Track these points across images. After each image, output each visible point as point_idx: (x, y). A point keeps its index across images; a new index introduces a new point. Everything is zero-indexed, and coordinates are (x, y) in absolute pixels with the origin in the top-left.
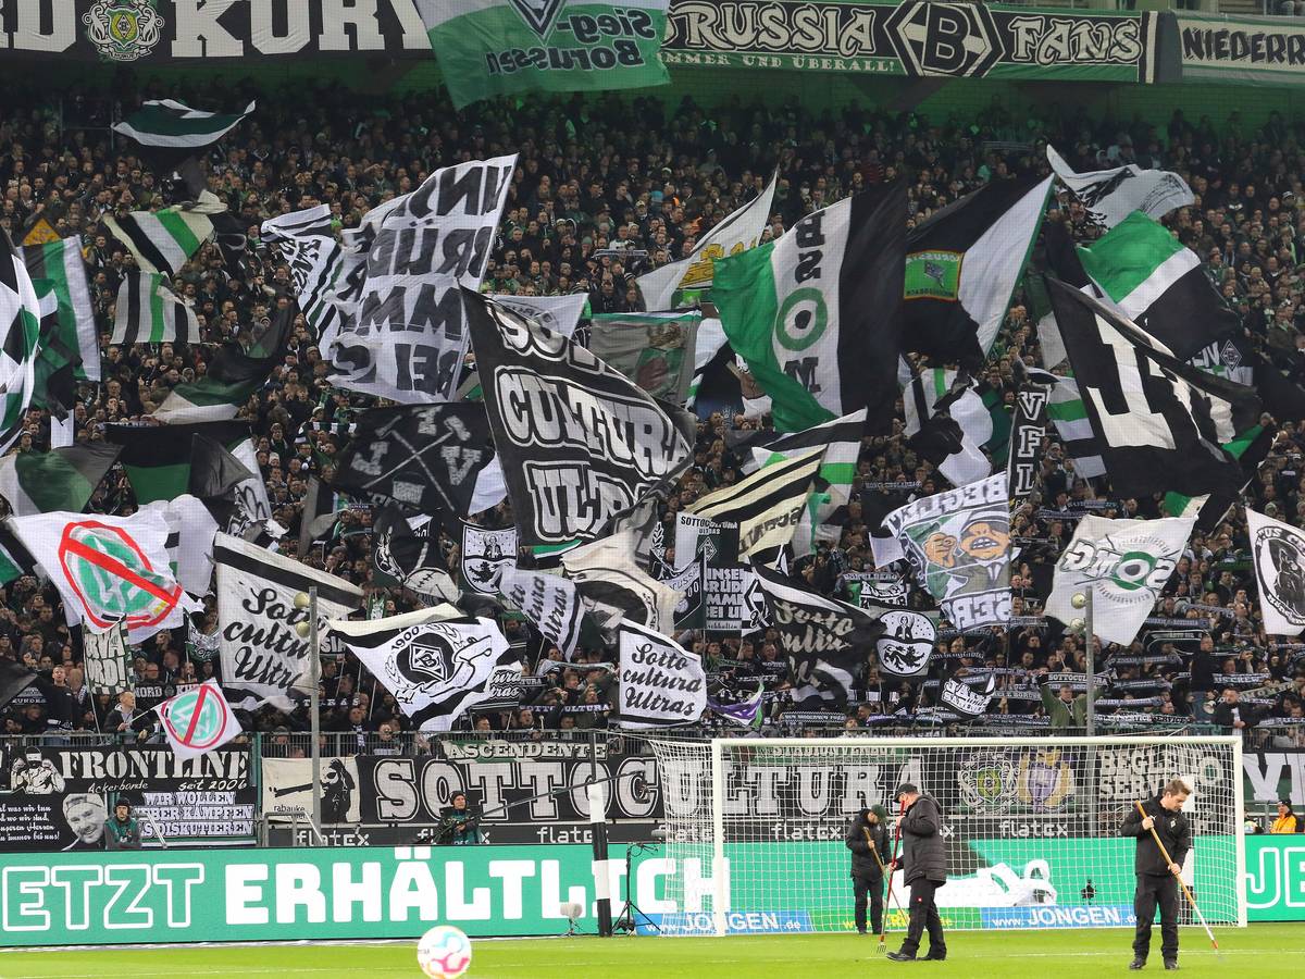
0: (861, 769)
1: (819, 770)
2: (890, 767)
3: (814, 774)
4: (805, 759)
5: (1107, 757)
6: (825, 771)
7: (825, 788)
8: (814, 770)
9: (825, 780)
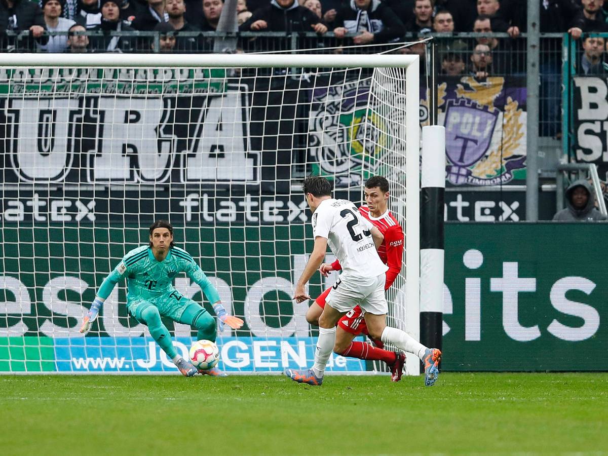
0: (131, 105)
1: (54, 105)
2: (183, 101)
3: (42, 113)
4: (32, 87)
5: (593, 90)
6: (64, 108)
7: (62, 137)
8: (44, 105)
9: (63, 123)
